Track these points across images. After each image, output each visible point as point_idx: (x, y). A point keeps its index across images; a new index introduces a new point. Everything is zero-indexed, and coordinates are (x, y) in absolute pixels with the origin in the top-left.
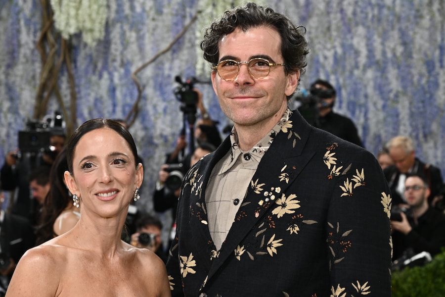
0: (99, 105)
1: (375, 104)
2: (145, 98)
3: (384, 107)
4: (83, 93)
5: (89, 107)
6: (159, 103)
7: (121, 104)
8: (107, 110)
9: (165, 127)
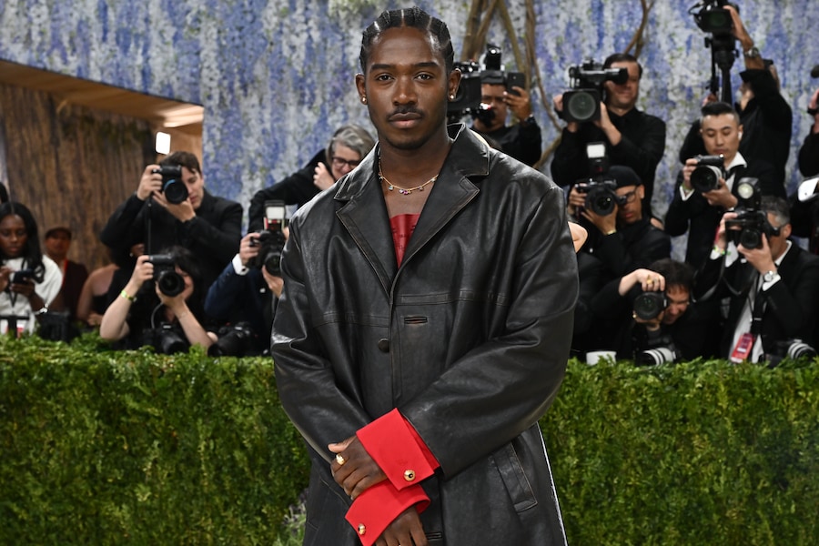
0: (574, 34)
2: (654, 22)
4: (546, 14)
5: (557, 38)
6: (679, 31)
7: (611, 33)
8: (587, 43)
9: (689, 73)
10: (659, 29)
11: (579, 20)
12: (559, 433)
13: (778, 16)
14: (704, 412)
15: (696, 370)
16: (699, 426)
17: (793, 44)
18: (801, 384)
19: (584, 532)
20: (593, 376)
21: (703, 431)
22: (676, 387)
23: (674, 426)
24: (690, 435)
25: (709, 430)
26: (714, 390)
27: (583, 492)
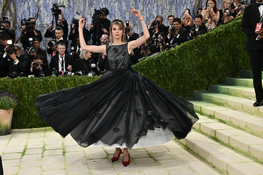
0: (24, 13)
1: (118, 14)
2: (40, 11)
3: (121, 15)
4: (18, 9)
5: (21, 14)
6: (45, 13)
7: (32, 13)
8: (27, 15)
9: (48, 21)
10: (41, 13)
11: (25, 10)
12: (23, 91)
13: (64, 10)
14: (52, 86)
15: (50, 78)
16: (51, 89)
17: (67, 16)
18: (70, 80)
19: (29, 110)
20: (30, 80)
21: (52, 89)
22: (46, 81)
23: (46, 89)
24: (49, 90)
25: (53, 89)
26: (53, 81)
27: (29, 103)
